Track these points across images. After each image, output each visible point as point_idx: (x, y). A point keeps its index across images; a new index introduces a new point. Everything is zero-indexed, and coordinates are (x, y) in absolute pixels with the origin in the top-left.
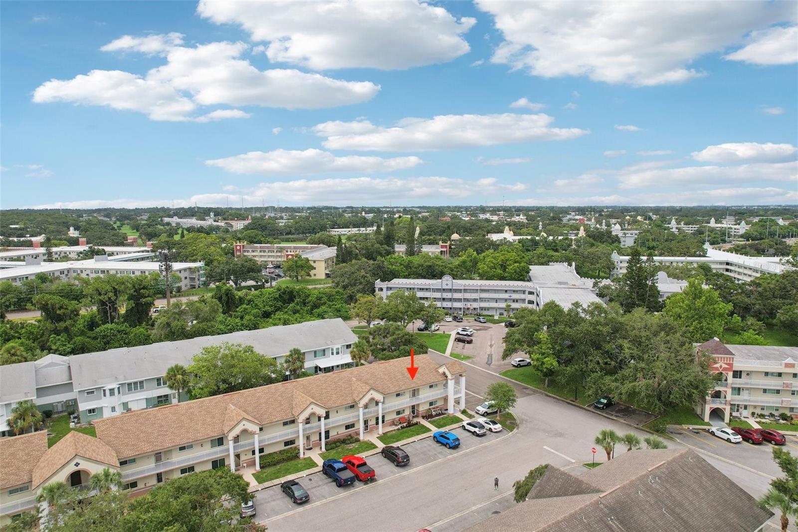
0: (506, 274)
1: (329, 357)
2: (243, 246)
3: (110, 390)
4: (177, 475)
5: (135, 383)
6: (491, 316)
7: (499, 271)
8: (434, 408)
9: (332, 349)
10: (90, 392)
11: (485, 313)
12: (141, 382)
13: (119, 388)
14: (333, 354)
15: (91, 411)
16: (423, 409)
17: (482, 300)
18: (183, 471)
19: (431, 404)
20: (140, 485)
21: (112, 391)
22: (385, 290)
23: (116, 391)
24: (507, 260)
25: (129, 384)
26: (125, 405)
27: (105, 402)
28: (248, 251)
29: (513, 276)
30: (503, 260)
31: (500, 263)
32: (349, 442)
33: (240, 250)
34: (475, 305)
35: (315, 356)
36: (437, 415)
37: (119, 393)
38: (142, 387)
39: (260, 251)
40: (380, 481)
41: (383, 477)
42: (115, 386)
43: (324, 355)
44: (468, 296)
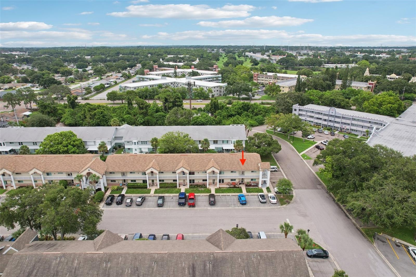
0: (380, 111)
1: (230, 144)
2: (258, 74)
3: (134, 142)
4: (130, 182)
5: (144, 141)
6: (356, 135)
7: (375, 108)
8: (253, 182)
9: (232, 141)
10: (128, 142)
11: (353, 132)
12: (146, 142)
13: (138, 142)
14: (232, 143)
15: (129, 149)
16: (246, 181)
17: (352, 125)
18: (132, 181)
19: (252, 180)
20: (117, 182)
21: (135, 143)
22: (297, 110)
23: (137, 143)
24: (384, 101)
25: (142, 142)
26: (140, 149)
27: (133, 147)
28: (260, 77)
29: (385, 112)
30: (381, 101)
31: (379, 103)
32: (201, 187)
33: (256, 76)
34: (348, 127)
35: (223, 143)
36: (254, 186)
37: (138, 144)
38: (146, 143)
39: (266, 78)
40: (196, 208)
41: (199, 206)
42: (136, 141)
43: (228, 143)
44: (344, 121)
